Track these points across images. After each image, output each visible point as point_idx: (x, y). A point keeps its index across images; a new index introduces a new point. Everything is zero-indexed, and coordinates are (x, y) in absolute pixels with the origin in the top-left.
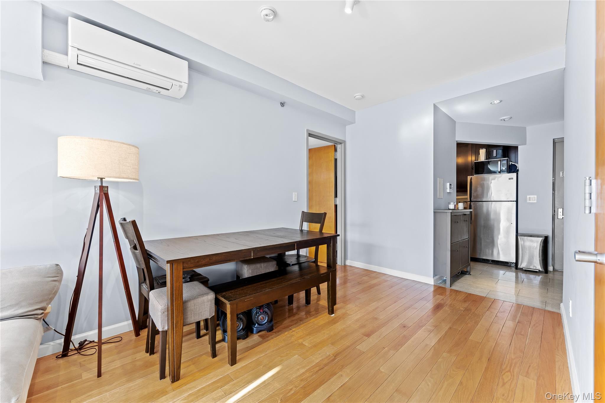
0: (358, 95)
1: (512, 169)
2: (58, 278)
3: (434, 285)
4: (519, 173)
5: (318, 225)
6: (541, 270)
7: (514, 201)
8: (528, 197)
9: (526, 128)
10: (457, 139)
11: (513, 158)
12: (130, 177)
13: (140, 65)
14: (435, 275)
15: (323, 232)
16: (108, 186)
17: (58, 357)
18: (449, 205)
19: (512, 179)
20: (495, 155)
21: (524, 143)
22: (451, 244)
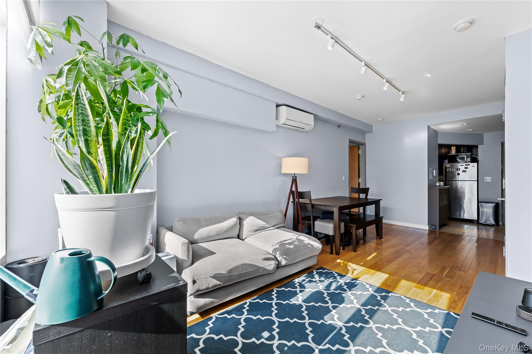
0: (380, 119)
1: (474, 160)
3: (429, 230)
4: (479, 163)
5: (364, 195)
6: (494, 224)
7: (476, 181)
8: (485, 178)
9: (483, 134)
10: (438, 143)
11: (474, 153)
13: (301, 121)
14: (429, 224)
15: (368, 198)
18: (436, 184)
19: (474, 166)
20: (462, 151)
21: (482, 144)
22: (439, 206)
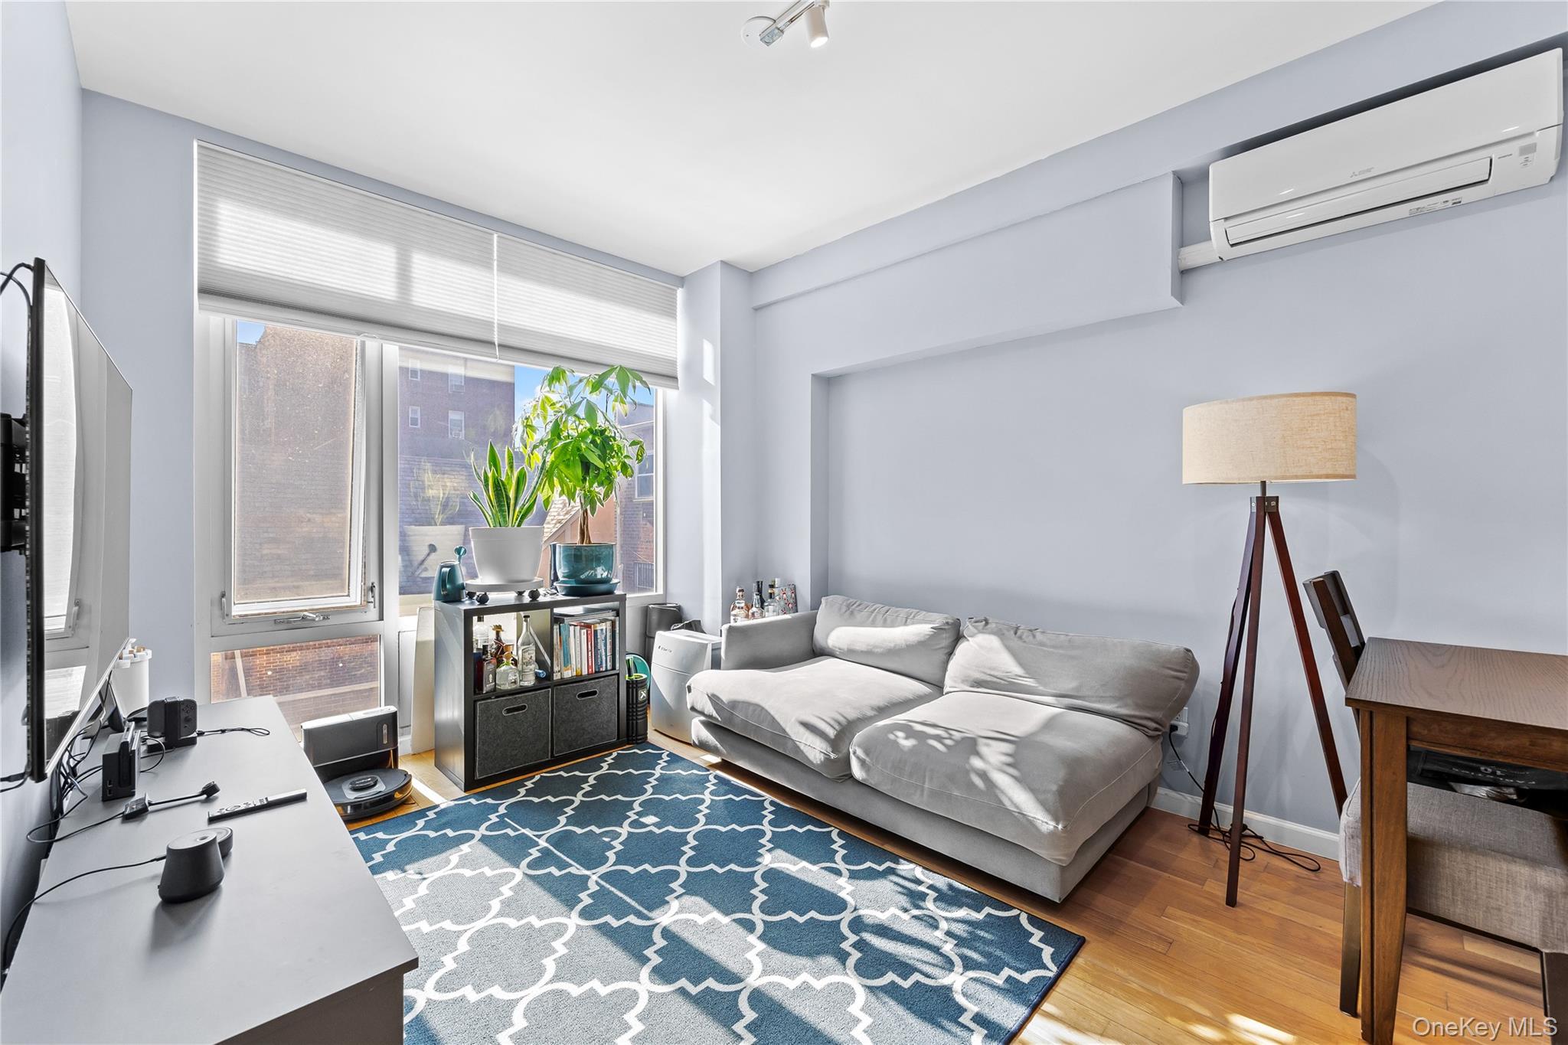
2: (1185, 674)
12: (1314, 473)
13: (1369, 170)
16: (1277, 497)
17: (1191, 827)
